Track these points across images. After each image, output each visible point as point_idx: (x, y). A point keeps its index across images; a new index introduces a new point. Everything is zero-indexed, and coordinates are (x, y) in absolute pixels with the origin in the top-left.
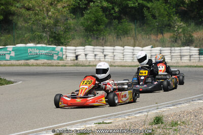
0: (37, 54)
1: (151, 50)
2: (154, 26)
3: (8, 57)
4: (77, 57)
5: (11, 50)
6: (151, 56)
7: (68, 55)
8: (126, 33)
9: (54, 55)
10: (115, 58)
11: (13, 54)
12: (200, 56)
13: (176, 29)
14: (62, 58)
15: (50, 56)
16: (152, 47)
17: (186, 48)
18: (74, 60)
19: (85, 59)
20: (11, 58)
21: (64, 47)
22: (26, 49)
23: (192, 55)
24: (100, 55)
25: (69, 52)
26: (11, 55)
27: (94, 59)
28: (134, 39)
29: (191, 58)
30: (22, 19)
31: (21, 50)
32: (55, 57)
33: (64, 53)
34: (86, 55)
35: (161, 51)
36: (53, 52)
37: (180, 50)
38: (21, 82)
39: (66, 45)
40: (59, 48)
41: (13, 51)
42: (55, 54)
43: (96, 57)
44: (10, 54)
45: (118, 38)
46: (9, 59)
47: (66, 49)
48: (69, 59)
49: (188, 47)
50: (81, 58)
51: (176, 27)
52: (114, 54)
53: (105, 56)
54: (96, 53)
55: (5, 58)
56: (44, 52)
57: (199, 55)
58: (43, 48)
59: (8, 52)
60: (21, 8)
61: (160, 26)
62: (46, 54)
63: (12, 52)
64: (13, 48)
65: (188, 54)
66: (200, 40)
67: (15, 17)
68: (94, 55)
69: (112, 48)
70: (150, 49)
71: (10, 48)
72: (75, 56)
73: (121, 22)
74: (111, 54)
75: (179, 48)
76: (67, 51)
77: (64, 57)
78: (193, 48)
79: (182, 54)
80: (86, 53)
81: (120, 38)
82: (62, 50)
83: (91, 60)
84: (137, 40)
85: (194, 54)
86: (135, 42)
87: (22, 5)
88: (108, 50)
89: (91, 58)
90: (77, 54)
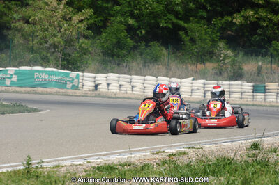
0: (45, 81)
1: (192, 83)
2: (193, 53)
3: (8, 82)
4: (96, 86)
5: (12, 73)
6: (192, 90)
7: (86, 83)
8: (156, 59)
9: (68, 83)
10: (146, 91)
11: (15, 78)
12: (255, 94)
13: (221, 59)
14: (78, 87)
15: (62, 84)
16: (193, 79)
17: (236, 82)
18: (93, 90)
19: (107, 91)
20: (13, 83)
21: (80, 74)
22: (32, 73)
23: (245, 92)
24: (127, 86)
25: (87, 79)
26: (13, 79)
27: (118, 91)
28: (166, 68)
29: (243, 96)
30: (19, 35)
31: (25, 74)
32: (69, 85)
33: (80, 81)
34: (108, 85)
35: (204, 84)
36: (66, 79)
37: (230, 85)
38: (48, 111)
39: (83, 71)
40: (73, 74)
41: (15, 74)
42: (69, 81)
43: (122, 88)
44: (11, 78)
45: (145, 66)
46: (9, 85)
47: (83, 76)
48: (86, 88)
49: (240, 82)
50: (102, 88)
51: (222, 55)
52: (145, 85)
53: (133, 87)
54: (121, 83)
55: (4, 83)
56: (55, 78)
57: (253, 92)
58: (54, 73)
59: (9, 76)
60: (19, 20)
61: (200, 53)
62: (57, 81)
63: (14, 76)
64: (16, 70)
65: (239, 90)
66: (251, 75)
67: (10, 32)
68: (118, 85)
69: (143, 77)
70: (191, 81)
71: (11, 70)
72: (94, 85)
73: (150, 46)
74: (140, 86)
75: (228, 82)
76: (85, 78)
77: (80, 85)
78: (245, 83)
79: (232, 90)
80: (109, 82)
81: (148, 66)
82: (77, 76)
83: (114, 91)
84: (170, 70)
85: (246, 90)
86: (168, 72)
87: (21, 15)
88: (137, 79)
89: (114, 88)
90: (97, 83)
